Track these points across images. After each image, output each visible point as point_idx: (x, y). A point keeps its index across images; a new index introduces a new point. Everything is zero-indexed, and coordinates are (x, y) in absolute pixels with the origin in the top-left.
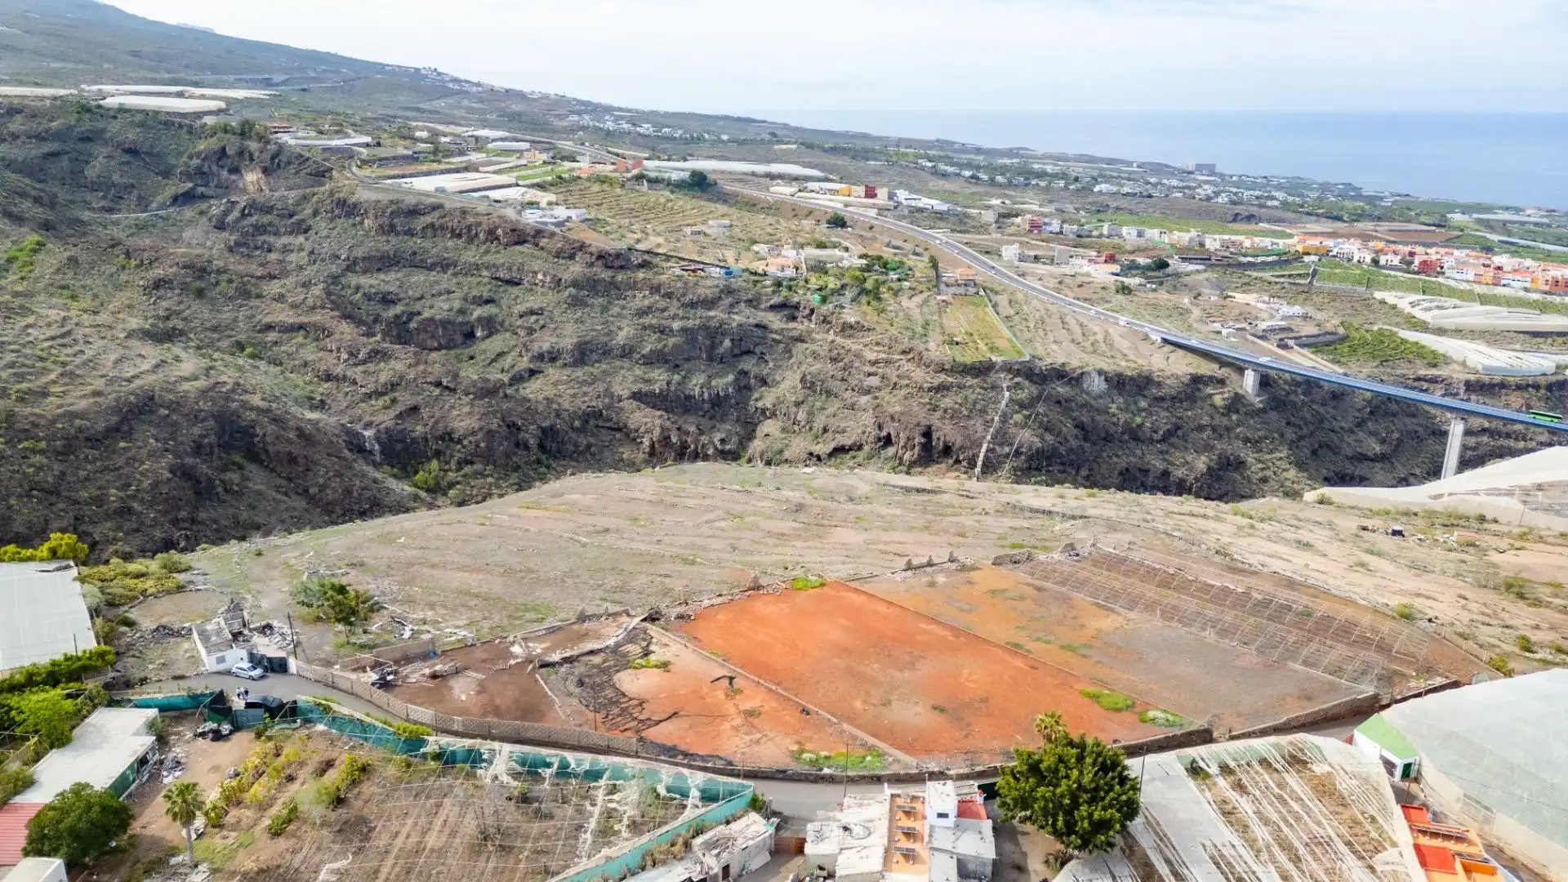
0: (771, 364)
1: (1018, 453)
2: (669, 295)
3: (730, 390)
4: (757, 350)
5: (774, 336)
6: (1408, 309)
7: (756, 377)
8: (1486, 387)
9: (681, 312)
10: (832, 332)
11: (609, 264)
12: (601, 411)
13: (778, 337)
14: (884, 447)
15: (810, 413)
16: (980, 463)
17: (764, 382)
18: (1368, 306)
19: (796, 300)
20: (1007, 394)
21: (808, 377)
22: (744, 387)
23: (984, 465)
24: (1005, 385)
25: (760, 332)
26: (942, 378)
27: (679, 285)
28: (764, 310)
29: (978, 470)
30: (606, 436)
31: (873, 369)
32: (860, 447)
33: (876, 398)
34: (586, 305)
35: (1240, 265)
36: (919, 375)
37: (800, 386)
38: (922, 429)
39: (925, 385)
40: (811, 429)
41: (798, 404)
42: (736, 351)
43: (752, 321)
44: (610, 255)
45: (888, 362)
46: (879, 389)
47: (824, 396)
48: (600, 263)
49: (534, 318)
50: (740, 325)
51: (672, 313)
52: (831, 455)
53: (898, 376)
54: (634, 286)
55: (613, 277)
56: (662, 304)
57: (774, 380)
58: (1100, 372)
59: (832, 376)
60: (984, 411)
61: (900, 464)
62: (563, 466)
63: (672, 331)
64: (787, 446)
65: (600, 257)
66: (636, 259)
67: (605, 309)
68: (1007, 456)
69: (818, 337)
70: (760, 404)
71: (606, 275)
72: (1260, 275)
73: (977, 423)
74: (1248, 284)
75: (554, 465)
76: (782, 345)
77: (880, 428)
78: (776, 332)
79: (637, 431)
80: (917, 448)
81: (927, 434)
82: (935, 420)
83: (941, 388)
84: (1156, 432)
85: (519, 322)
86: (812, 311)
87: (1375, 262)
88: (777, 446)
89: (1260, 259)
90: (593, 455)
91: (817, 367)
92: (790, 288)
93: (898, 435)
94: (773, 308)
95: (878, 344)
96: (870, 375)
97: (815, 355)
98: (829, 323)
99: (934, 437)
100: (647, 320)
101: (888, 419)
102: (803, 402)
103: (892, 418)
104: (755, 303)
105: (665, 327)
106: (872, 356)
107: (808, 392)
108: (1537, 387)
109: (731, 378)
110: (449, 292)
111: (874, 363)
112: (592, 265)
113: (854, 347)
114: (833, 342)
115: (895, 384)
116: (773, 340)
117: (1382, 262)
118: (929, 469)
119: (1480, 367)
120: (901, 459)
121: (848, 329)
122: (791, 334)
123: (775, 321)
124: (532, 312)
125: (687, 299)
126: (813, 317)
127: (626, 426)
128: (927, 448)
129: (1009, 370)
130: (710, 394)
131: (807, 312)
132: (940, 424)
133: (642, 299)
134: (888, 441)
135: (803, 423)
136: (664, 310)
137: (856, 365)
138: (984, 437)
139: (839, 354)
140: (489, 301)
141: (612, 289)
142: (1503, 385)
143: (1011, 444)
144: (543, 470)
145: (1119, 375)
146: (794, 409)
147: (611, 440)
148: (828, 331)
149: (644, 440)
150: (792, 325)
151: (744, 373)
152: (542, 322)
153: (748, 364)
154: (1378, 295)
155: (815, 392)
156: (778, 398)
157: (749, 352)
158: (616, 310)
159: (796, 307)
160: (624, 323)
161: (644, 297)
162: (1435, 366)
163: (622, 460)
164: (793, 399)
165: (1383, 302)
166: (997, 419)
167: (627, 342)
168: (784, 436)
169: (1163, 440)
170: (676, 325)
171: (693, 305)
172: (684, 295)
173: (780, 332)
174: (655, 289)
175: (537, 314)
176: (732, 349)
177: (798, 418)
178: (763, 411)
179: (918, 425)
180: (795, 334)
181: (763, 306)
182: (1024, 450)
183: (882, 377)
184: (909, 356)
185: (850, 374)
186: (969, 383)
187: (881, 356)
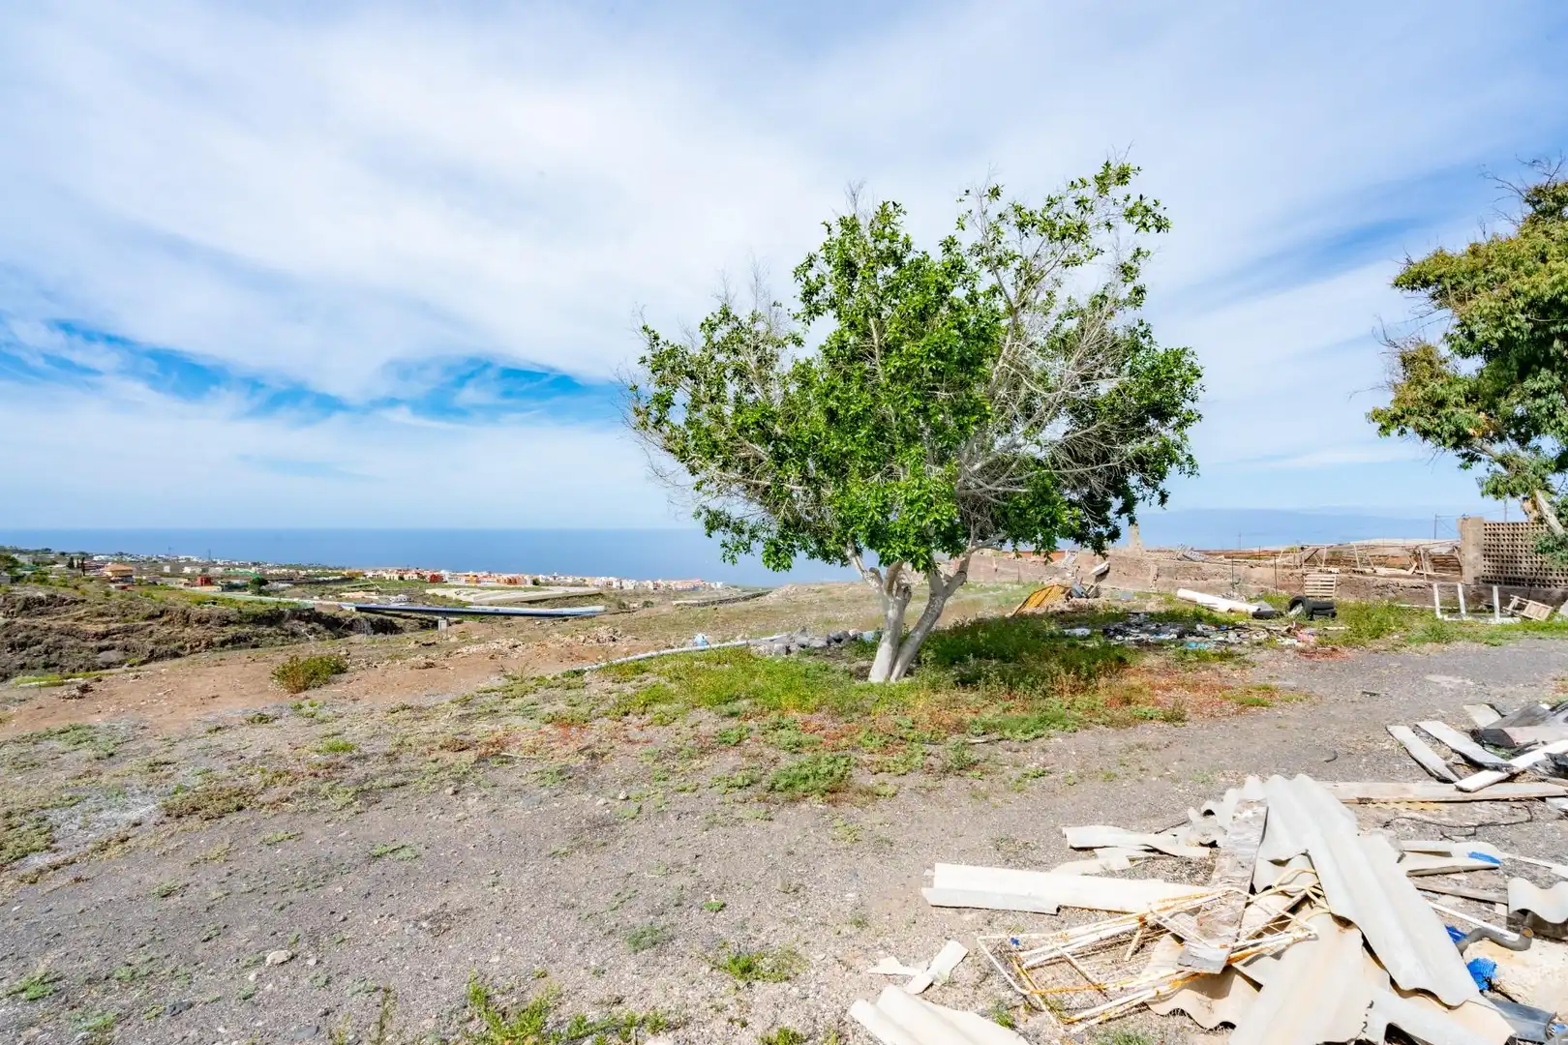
6: (454, 597)
31: (106, 643)
39: (215, 639)
45: (128, 631)
53: (157, 643)
58: (368, 620)
72: (339, 587)
83: (237, 640)
87: (401, 578)
95: (100, 615)
96: (101, 650)
106: (99, 628)
111: (105, 635)
113: (58, 625)
114: (8, 625)
115: (154, 652)
129: (300, 618)
139: (28, 637)
165: (434, 595)
183: (126, 649)
184: (165, 618)
185: (61, 655)
186: (265, 632)
187: (113, 626)
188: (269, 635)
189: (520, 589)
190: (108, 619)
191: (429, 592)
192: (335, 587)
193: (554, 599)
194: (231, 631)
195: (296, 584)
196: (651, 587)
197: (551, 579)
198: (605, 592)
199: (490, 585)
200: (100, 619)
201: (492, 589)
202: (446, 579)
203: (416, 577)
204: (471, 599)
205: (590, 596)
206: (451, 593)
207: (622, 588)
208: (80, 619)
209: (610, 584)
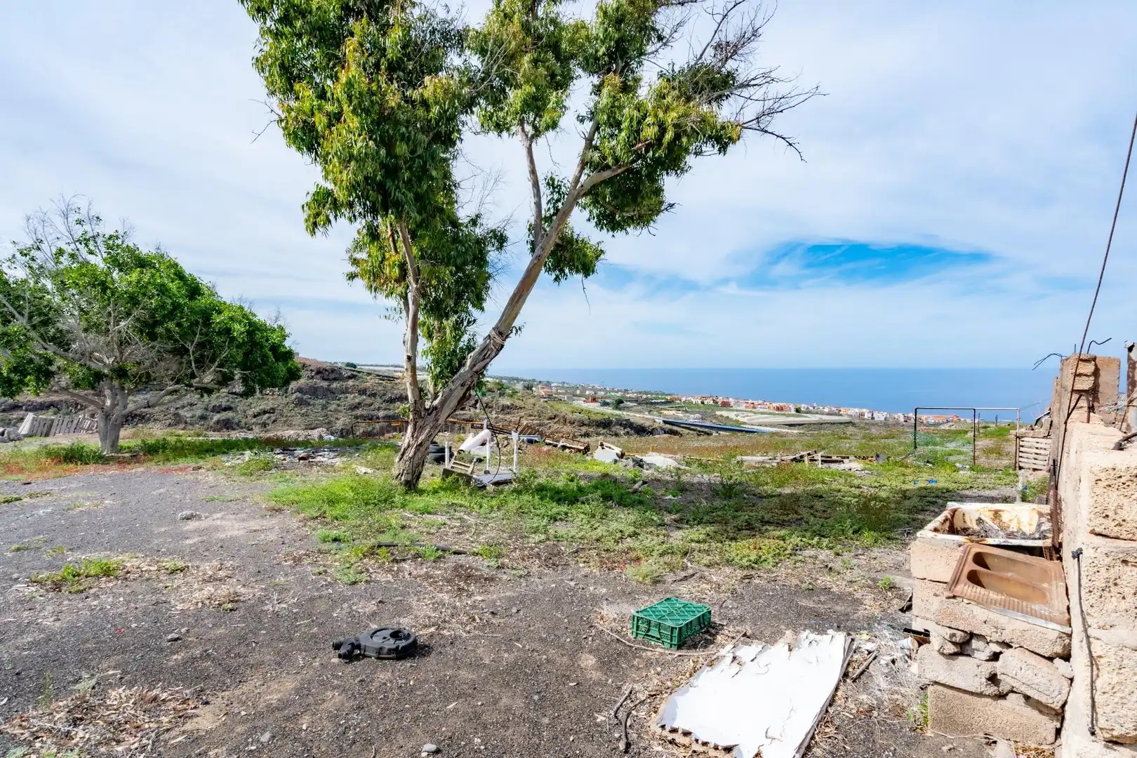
2: (374, 395)
6: (735, 418)
9: (384, 405)
11: (326, 377)
27: (380, 388)
34: (309, 404)
35: (652, 403)
44: (326, 370)
48: (318, 376)
49: (267, 415)
51: (377, 407)
54: (345, 391)
55: (329, 386)
56: (369, 401)
63: (378, 418)
65: (319, 372)
66: (346, 374)
67: (324, 407)
71: (325, 384)
72: (663, 407)
85: (254, 420)
87: (703, 403)
95: (531, 416)
98: (490, 407)
100: (359, 412)
105: (372, 416)
110: (191, 405)
112: (312, 378)
113: (513, 419)
116: (451, 422)
117: (706, 403)
121: (505, 409)
124: (265, 412)
125: (387, 398)
126: (478, 405)
133: (353, 398)
136: (371, 405)
140: (226, 409)
141: (329, 393)
152: (273, 418)
158: (333, 407)
160: (340, 415)
161: (355, 397)
165: (721, 416)
167: (343, 427)
170: (381, 414)
171: (392, 401)
172: (384, 395)
174: (363, 392)
175: (270, 413)
180: (467, 417)
184: (556, 420)
186: (601, 432)
187: (535, 422)
189: (784, 414)
190: (533, 418)
191: (718, 413)
192: (661, 407)
193: (810, 424)
194: (584, 429)
195: (639, 404)
196: (902, 419)
197: (811, 408)
198: (856, 421)
199: (761, 410)
201: (762, 413)
202: (732, 404)
203: (712, 403)
204: (745, 420)
205: (841, 423)
206: (732, 415)
207: (873, 418)
208: (522, 417)
209: (862, 414)
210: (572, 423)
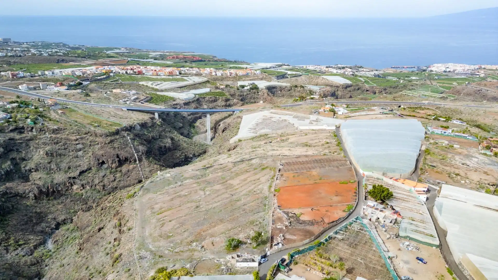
0: (24, 152)
1: (143, 153)
3: (11, 167)
4: (14, 149)
5: (19, 141)
7: (19, 159)
8: (187, 104)
10: (47, 133)
12: (6, 191)
13: (21, 142)
14: (102, 166)
15: (57, 165)
16: (137, 160)
17: (24, 159)
18: (140, 87)
19: (21, 125)
20: (129, 138)
21: (49, 152)
22: (16, 164)
23: (139, 160)
24: (126, 135)
25: (13, 142)
26: (109, 139)
28: (8, 132)
29: (137, 162)
30: (14, 200)
31: (77, 142)
32: (90, 169)
33: (85, 151)
35: (98, 80)
36: (99, 139)
37: (45, 156)
38: (115, 156)
39: (107, 142)
40: (60, 170)
41: (49, 163)
42: (6, 152)
43: (7, 138)
45: (82, 138)
46: (84, 148)
47: (59, 157)
50: (4, 141)
52: (79, 175)
53: (90, 142)
57: (29, 158)
58: (138, 124)
59: (59, 149)
60: (127, 145)
61: (112, 169)
62: (10, 218)
64: (53, 179)
68: (141, 155)
69: (42, 137)
70: (27, 168)
73: (128, 149)
74: (105, 86)
75: (7, 219)
76: (24, 144)
77: (98, 160)
78: (19, 140)
79: (24, 193)
80: (117, 162)
81: (118, 156)
82: (117, 152)
83: (111, 141)
84: (157, 136)
86: (32, 128)
87: (126, 73)
88: (49, 181)
89: (102, 77)
90: (16, 208)
91: (48, 148)
92: (15, 122)
93: (107, 161)
94: (12, 131)
95: (73, 133)
96: (77, 144)
97: (45, 144)
98: (43, 131)
99: (120, 157)
101: (101, 156)
102: (51, 161)
103: (103, 156)
104: (3, 131)
106: (74, 138)
107: (51, 157)
108: (195, 101)
109: (9, 163)
111: (77, 140)
113: (63, 137)
114: (51, 137)
115: (90, 145)
116: (19, 143)
117: (128, 73)
118: (123, 167)
119: (184, 99)
120: (111, 167)
122: (26, 138)
123: (16, 136)
126: (34, 130)
127: (18, 193)
128: (119, 161)
129: (123, 130)
130: (4, 172)
131: (30, 129)
132: (119, 153)
134: (103, 163)
135: (55, 169)
137: (68, 142)
138: (133, 152)
139: (57, 141)
142: (190, 102)
143: (140, 152)
144: (6, 222)
145: (142, 123)
146: (49, 165)
147: (17, 201)
148: (45, 133)
149: (30, 195)
150: (23, 135)
151: (13, 159)
153: (14, 155)
154: (141, 83)
155: (53, 156)
156: (36, 164)
157: (11, 150)
159: (23, 128)
162: (174, 101)
163: (28, 206)
164: (46, 161)
165: (143, 85)
166: (132, 145)
168: (49, 176)
169: (159, 138)
173: (21, 139)
176: (4, 152)
177: (52, 167)
178: (30, 171)
179: (114, 155)
181: (7, 131)
182: (143, 152)
183: (83, 144)
184: (89, 134)
185: (68, 146)
186: (117, 138)
187: (78, 137)
188: (118, 138)
190: (75, 135)
200: (73, 135)
205: (204, 83)
208: (68, 135)
209: (212, 73)
210: (101, 136)
